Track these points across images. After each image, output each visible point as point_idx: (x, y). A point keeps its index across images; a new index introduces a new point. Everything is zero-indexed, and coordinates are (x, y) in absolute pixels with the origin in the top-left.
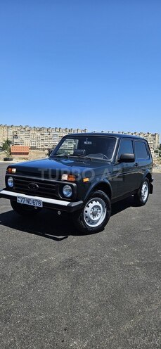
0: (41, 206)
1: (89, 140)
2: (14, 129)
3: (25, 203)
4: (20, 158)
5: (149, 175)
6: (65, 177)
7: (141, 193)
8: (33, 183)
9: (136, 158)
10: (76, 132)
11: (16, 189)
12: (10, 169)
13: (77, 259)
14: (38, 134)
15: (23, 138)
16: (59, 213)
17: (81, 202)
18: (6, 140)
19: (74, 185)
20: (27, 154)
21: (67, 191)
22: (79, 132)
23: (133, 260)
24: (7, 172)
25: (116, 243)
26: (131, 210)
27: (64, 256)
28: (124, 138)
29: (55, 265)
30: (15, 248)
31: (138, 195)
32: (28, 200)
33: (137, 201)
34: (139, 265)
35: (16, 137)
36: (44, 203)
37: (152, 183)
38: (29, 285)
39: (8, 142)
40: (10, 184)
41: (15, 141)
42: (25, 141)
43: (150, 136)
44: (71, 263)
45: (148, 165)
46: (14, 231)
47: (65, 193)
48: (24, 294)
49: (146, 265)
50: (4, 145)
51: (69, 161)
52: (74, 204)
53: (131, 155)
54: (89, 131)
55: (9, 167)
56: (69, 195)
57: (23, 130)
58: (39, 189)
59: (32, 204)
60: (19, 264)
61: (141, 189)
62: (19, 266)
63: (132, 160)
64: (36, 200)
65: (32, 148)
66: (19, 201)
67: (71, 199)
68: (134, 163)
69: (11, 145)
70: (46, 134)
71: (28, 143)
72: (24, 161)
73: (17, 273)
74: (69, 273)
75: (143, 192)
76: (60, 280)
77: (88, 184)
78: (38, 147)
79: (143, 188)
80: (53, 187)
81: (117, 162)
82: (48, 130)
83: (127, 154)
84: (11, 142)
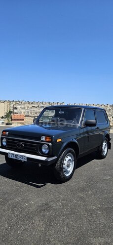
0: (26, 160)
1: (62, 111)
2: (14, 103)
3: (14, 158)
4: (18, 123)
5: (108, 136)
6: (43, 139)
7: (102, 149)
8: (20, 143)
9: (98, 124)
10: (56, 105)
11: (8, 147)
12: (4, 132)
13: (51, 204)
14: (31, 106)
15: (21, 109)
16: (40, 165)
17: (55, 157)
18: (9, 110)
19: (50, 144)
20: (23, 120)
21: (45, 149)
22: (59, 105)
23: (95, 205)
24: (2, 135)
25: (83, 190)
26: (95, 162)
27: (41, 201)
28: (88, 109)
29: (33, 208)
30: (5, 193)
31: (100, 150)
32: (16, 156)
33: (99, 155)
34: (100, 209)
35: (15, 108)
36: (28, 158)
37: (110, 141)
38: (12, 226)
39: (10, 112)
40: (4, 143)
41: (15, 111)
42: (22, 111)
43: (109, 106)
44: (46, 207)
45: (106, 128)
46: (6, 179)
47: (44, 150)
48: (6, 235)
49: (106, 209)
50: (7, 114)
51: (48, 126)
52: (50, 159)
53: (94, 121)
54: (65, 104)
55: (4, 131)
56: (47, 152)
57: (20, 104)
58: (25, 148)
59: (19, 159)
60: (6, 207)
61: (102, 146)
62: (6, 209)
63: (94, 125)
64: (22, 156)
65: (26, 116)
66: (10, 156)
67: (48, 155)
68: (96, 127)
69: (12, 114)
70: (36, 106)
71: (23, 112)
72: (20, 125)
73: (4, 216)
74: (44, 216)
75: (103, 148)
76: (37, 222)
77: (61, 143)
78: (30, 115)
79: (104, 146)
80: (35, 146)
81: (83, 126)
82: (37, 103)
83: (90, 120)
84: (12, 112)
